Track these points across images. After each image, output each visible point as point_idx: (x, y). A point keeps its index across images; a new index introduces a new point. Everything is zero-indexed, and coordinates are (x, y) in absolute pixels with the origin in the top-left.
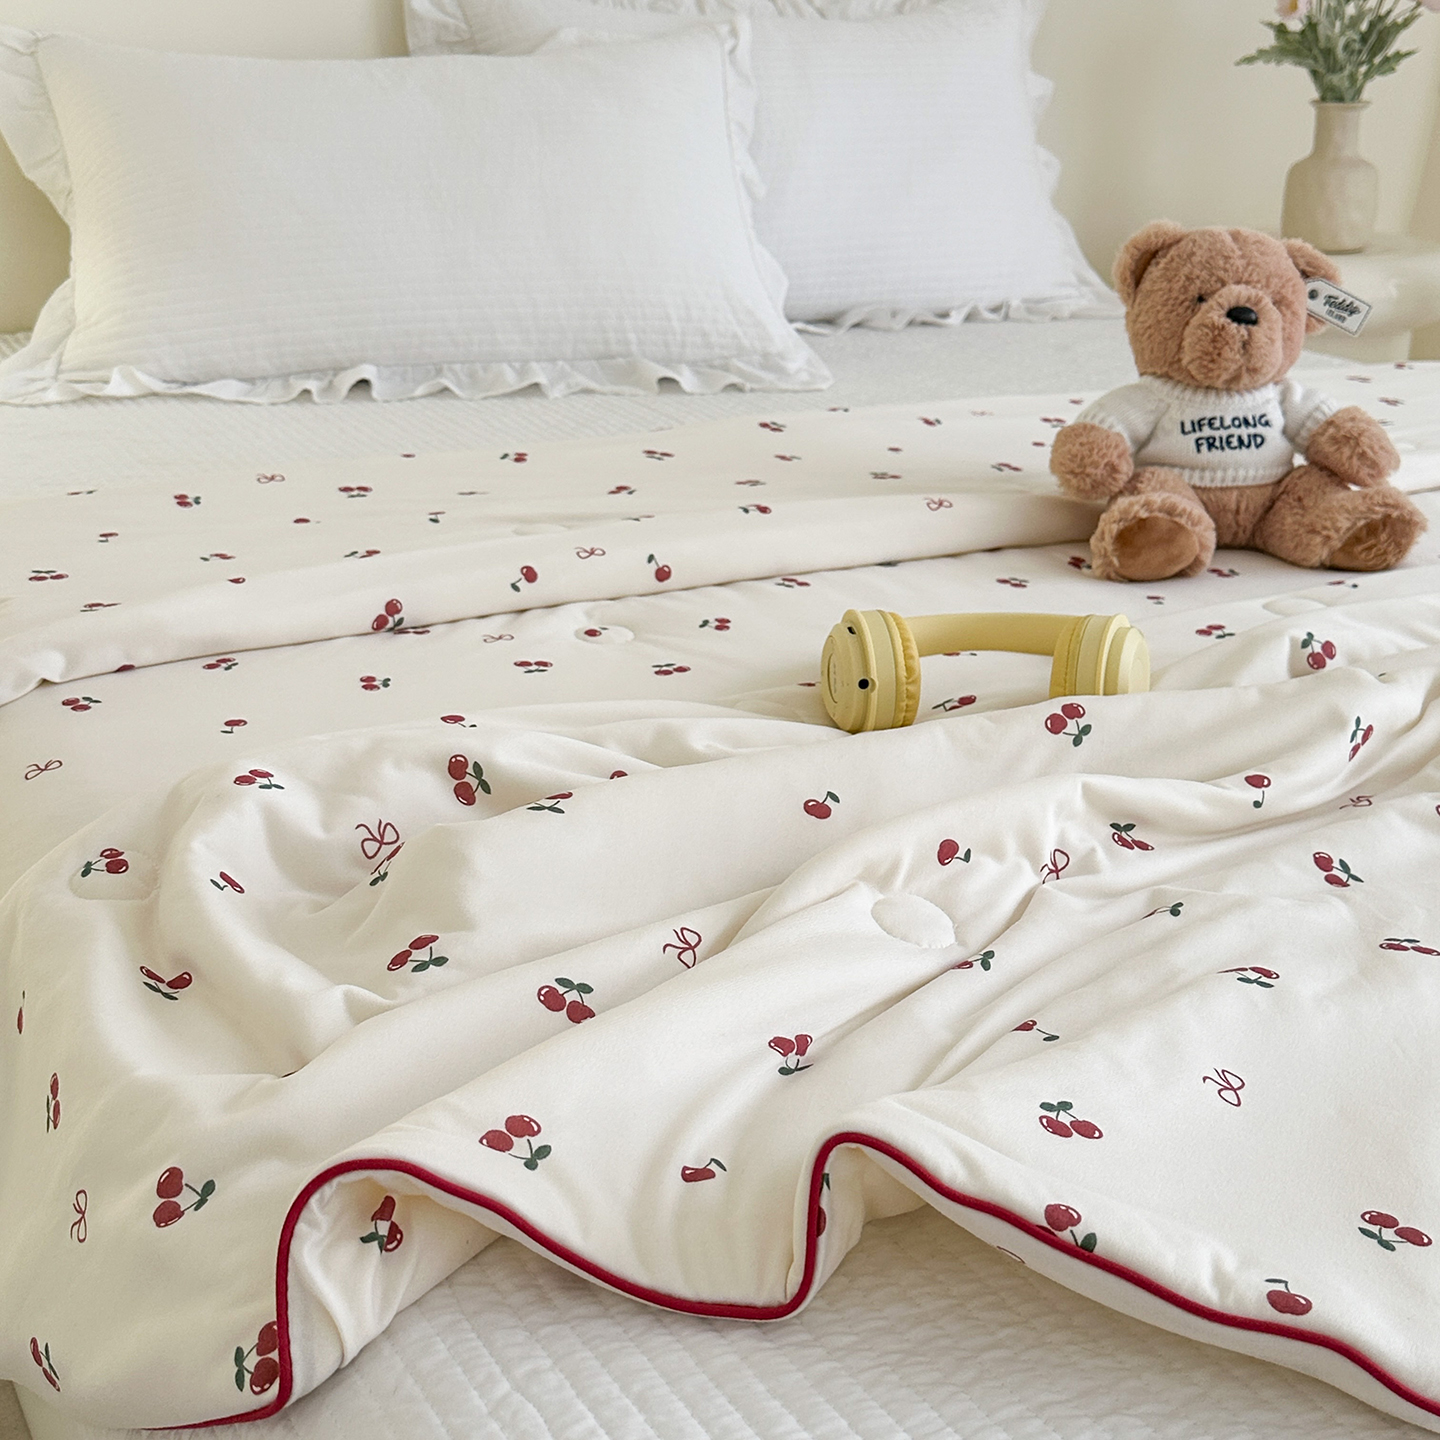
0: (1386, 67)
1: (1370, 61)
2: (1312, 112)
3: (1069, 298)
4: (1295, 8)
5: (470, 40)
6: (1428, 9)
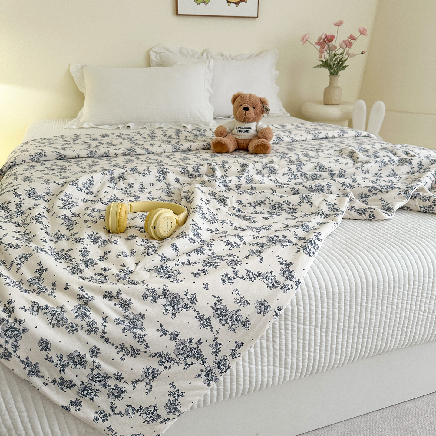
0: (343, 68)
1: (340, 68)
2: (329, 78)
3: (277, 113)
4: (321, 57)
5: (162, 64)
6: (351, 57)
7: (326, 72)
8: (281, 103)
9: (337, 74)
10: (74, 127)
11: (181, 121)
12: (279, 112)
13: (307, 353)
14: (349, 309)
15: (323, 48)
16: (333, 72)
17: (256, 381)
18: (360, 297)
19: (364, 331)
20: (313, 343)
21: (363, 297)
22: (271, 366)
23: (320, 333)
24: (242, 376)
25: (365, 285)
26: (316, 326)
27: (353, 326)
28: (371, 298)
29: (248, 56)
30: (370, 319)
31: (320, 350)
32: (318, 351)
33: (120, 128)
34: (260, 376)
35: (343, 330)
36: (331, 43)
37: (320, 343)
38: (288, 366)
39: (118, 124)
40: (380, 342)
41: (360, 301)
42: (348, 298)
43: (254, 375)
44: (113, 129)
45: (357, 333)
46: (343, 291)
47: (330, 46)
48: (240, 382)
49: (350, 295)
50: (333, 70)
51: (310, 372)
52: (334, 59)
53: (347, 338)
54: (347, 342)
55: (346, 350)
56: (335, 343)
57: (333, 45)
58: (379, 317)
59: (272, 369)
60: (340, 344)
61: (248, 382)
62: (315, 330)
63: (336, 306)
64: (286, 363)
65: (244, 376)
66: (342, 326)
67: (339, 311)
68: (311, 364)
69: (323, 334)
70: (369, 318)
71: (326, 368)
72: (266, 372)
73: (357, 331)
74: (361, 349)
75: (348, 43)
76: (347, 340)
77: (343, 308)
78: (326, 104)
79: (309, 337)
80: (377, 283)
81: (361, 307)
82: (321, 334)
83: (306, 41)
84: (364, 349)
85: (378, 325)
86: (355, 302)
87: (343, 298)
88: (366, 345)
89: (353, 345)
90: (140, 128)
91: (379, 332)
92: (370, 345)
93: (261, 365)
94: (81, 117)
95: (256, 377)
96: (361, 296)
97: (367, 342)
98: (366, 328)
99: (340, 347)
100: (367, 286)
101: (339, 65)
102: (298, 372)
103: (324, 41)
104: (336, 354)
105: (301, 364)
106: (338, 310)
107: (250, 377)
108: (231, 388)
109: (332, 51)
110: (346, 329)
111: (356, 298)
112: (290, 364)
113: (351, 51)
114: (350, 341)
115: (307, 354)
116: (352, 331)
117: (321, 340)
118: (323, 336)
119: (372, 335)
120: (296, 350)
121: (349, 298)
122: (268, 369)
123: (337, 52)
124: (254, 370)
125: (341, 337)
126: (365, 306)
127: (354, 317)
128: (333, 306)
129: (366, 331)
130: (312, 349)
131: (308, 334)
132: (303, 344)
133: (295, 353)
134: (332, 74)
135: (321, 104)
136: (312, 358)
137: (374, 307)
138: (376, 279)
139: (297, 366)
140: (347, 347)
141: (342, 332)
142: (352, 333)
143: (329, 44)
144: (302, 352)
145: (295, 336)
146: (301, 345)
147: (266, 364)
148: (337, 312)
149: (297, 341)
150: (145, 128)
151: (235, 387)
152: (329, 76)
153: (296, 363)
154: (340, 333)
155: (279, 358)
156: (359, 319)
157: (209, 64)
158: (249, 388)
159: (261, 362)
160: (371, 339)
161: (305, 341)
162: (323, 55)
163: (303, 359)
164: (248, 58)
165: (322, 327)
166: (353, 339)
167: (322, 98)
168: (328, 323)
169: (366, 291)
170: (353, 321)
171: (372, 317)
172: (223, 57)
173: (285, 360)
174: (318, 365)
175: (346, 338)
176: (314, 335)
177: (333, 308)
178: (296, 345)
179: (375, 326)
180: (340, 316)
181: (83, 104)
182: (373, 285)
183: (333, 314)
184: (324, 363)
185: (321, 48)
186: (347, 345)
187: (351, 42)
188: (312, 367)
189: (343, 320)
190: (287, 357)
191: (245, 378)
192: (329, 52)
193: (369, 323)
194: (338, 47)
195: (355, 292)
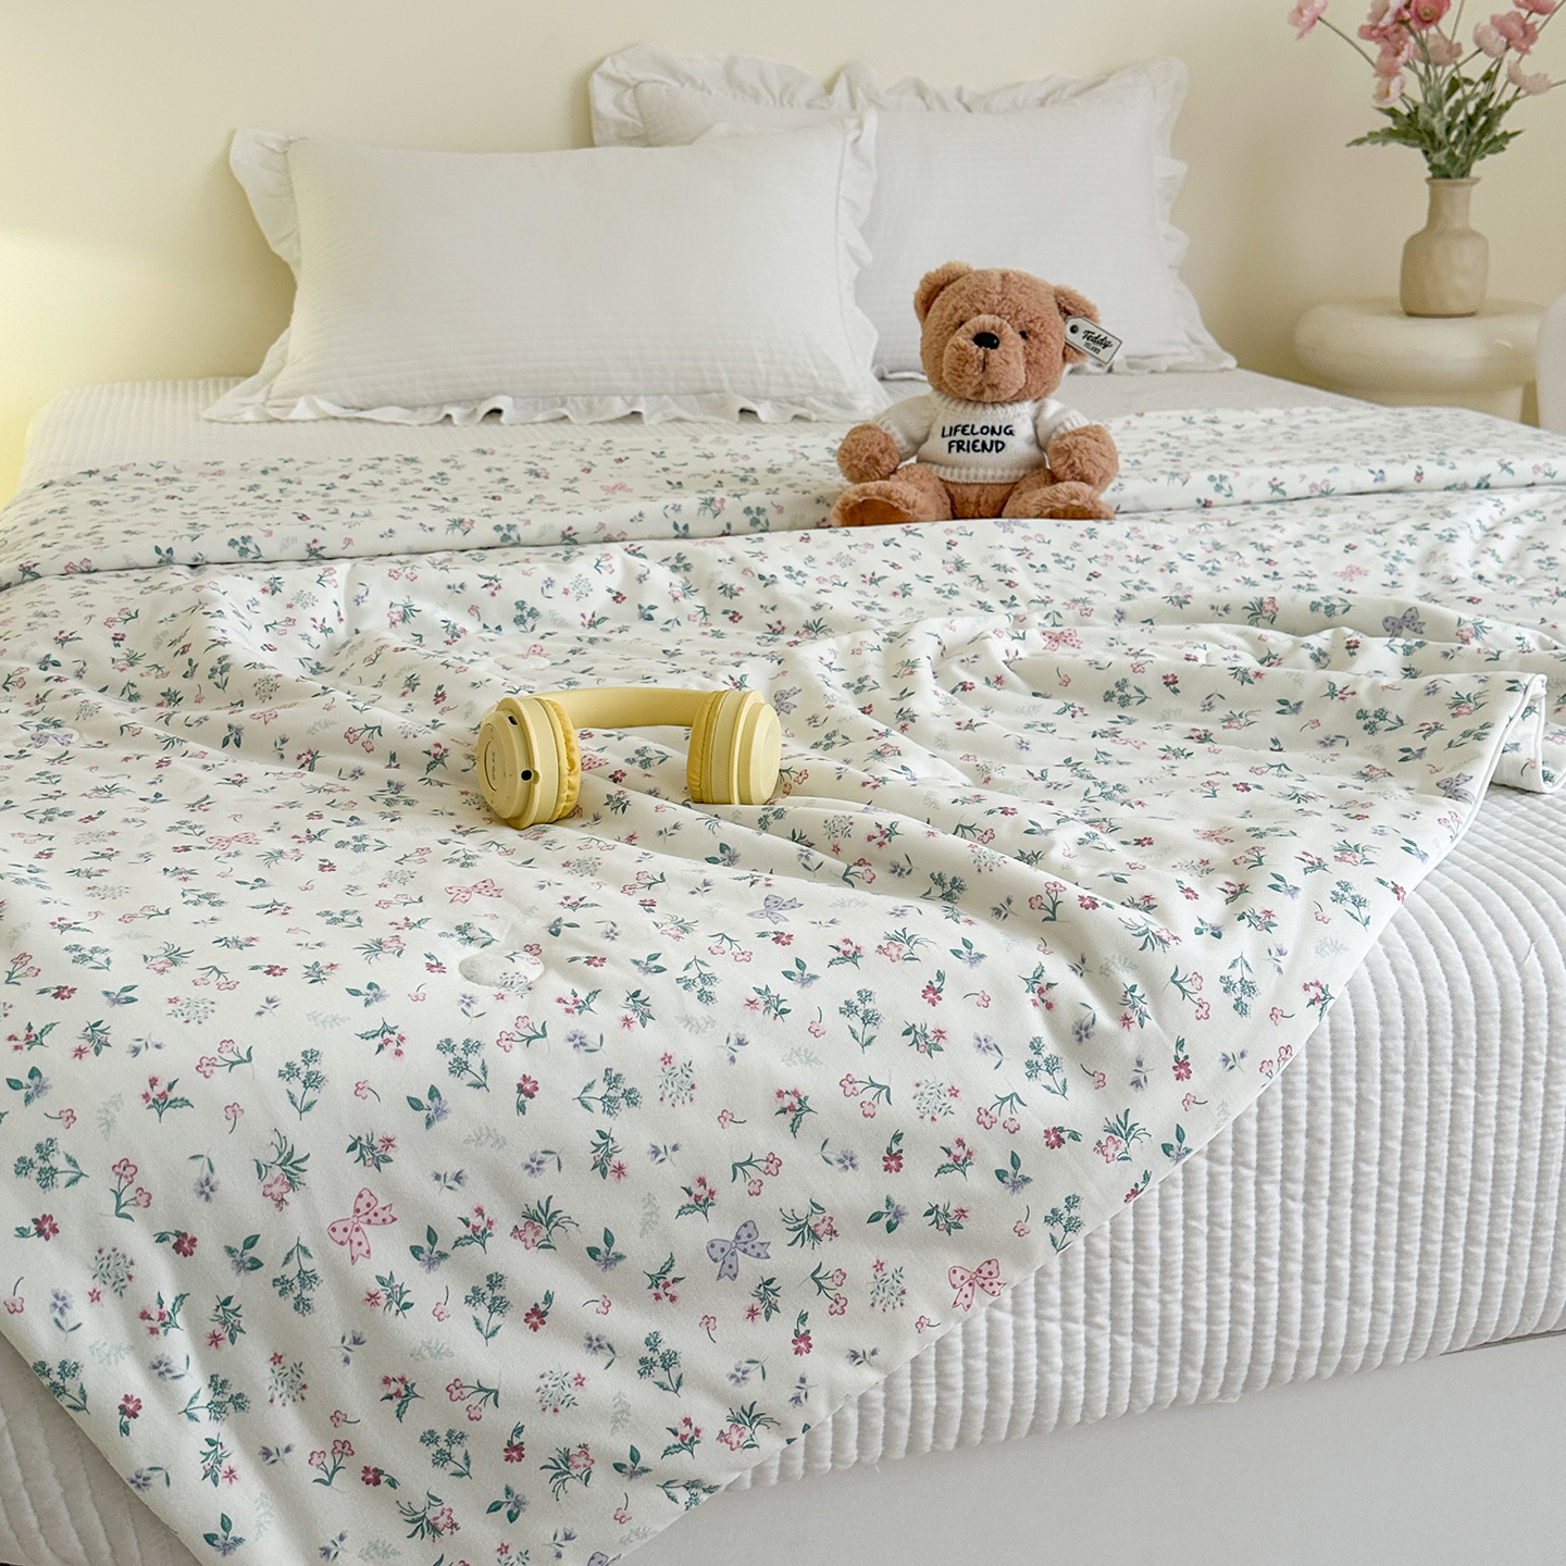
0: (1490, 148)
2: (1427, 187)
3: (1176, 354)
4: (1387, 94)
5: (645, 135)
6: (1529, 93)
7: (1412, 161)
8: (1194, 308)
9: (1464, 173)
10: (250, 416)
11: (726, 385)
12: (1183, 350)
13: (1225, 1282)
14: (1401, 1108)
15: (1397, 53)
16: (1443, 162)
17: (1015, 1383)
18: (1450, 1059)
19: (1470, 1211)
20: (1250, 1239)
21: (1461, 1061)
22: (1075, 1321)
23: (1278, 1200)
24: (960, 1354)
25: (1471, 1010)
26: (1262, 1169)
27: (1422, 1183)
28: (1497, 1066)
29: (1041, 93)
30: (1498, 1160)
31: (1283, 1275)
32: (1273, 1277)
33: (455, 420)
34: (1032, 1360)
35: (1381, 1197)
36: (1433, 30)
37: (1282, 1243)
38: (1149, 1330)
39: (441, 405)
40: (1548, 1269)
41: (1450, 1076)
42: (1399, 1061)
43: (1007, 1352)
44: (421, 425)
45: (1441, 1215)
46: (1377, 1028)
47: (1430, 45)
48: (951, 1375)
49: (1406, 1047)
50: (1445, 152)
51: (1245, 1373)
52: (1451, 102)
53: (1400, 1235)
54: (1400, 1252)
55: (1397, 1288)
56: (1347, 1251)
57: (1444, 37)
58: (1537, 1153)
59: (1082, 1336)
60: (1366, 1255)
61: (982, 1382)
62: (1258, 1183)
63: (1347, 1089)
64: (1139, 1317)
65: (967, 1355)
66: (1375, 1177)
67: (1359, 1112)
68: (1247, 1333)
69: (1291, 1204)
70: (1492, 1153)
71: (1313, 1361)
72: (1058, 1347)
73: (1442, 1208)
74: (1464, 1290)
75: (1515, 28)
76: (1399, 1244)
77: (1377, 1101)
78: (1414, 310)
79: (1234, 1212)
80: (1522, 1005)
81: (1452, 1103)
82: (1283, 1204)
83: (1313, 22)
84: (1477, 1292)
85: (1534, 1190)
86: (1426, 1078)
87: (1376, 1059)
88: (1482, 1272)
89: (1424, 1267)
90: (540, 417)
91: (1539, 1222)
92: (1501, 1278)
93: (1038, 1317)
94: (279, 371)
95: (1015, 1361)
96: (1455, 1055)
97: (1490, 1260)
98: (1481, 1198)
99: (1368, 1269)
100: (1478, 1014)
101: (1475, 131)
102: (1193, 1366)
103: (1400, 21)
104: (1354, 1300)
105: (1201, 1328)
106: (1354, 1108)
107: (992, 1361)
108: (914, 1400)
109: (1437, 65)
110: (1394, 1193)
111: (1430, 1065)
112: (1157, 1321)
113: (1529, 66)
114: (1414, 1248)
115: (1227, 1288)
116: (1420, 1206)
117: (1286, 1232)
118: (1292, 1212)
119: (1508, 1234)
120: (1180, 1264)
121: (1402, 1060)
122: (1066, 1333)
123: (1465, 72)
124: (1008, 1331)
125: (1373, 1228)
126: (1472, 1102)
127: (1424, 1143)
128: (1334, 1089)
129: (1479, 1212)
130: (1249, 1268)
131: (1230, 1201)
132: (1209, 1239)
133: (1175, 1277)
134: (1439, 173)
135: (1393, 313)
136: (1250, 1307)
137: (1509, 1108)
138: (1519, 988)
139: (1188, 1334)
140: (1400, 1274)
141: (1374, 1206)
142: (1420, 1213)
143: (1424, 32)
144: (1204, 1276)
145: (1177, 1204)
146: (1201, 1244)
147: (1056, 1312)
148: (1352, 1116)
149: (1186, 1227)
150: (566, 417)
151: (930, 1398)
152: (1428, 180)
153: (1179, 1319)
154: (1365, 1209)
155: (1108, 1293)
156: (1446, 1154)
157: (857, 133)
158: (990, 1411)
159: (1037, 1300)
160: (1506, 1248)
161: (1218, 1229)
162: (1395, 84)
163: (1212, 1306)
164: (1042, 103)
165: (1287, 1177)
166: (1425, 1239)
167: (1392, 288)
168: (1312, 1159)
169: (1474, 1036)
170: (1423, 1159)
171: (1502, 1152)
172: (923, 98)
173: (1135, 1302)
174: (1278, 1343)
175: (1395, 1232)
176: (1253, 1204)
177: (1334, 1098)
178: (1181, 1240)
179: (1519, 1191)
180: (1363, 1132)
181: (291, 311)
182: (1503, 1012)
183: (1335, 1124)
184: (1303, 1337)
185: (1384, 53)
186: (1398, 1266)
187: (1533, 24)
188: (1249, 1349)
189: (1377, 1153)
190: (1144, 1291)
191: (971, 1362)
192: (1427, 70)
193: (1490, 1175)
194: (1469, 47)
195: (1426, 1037)
